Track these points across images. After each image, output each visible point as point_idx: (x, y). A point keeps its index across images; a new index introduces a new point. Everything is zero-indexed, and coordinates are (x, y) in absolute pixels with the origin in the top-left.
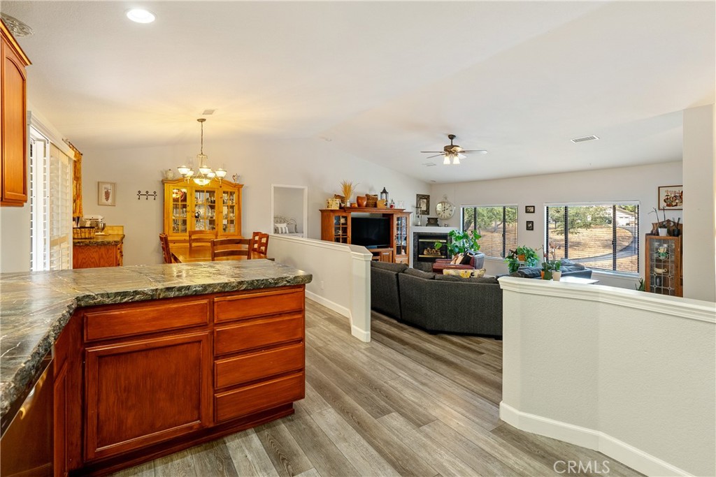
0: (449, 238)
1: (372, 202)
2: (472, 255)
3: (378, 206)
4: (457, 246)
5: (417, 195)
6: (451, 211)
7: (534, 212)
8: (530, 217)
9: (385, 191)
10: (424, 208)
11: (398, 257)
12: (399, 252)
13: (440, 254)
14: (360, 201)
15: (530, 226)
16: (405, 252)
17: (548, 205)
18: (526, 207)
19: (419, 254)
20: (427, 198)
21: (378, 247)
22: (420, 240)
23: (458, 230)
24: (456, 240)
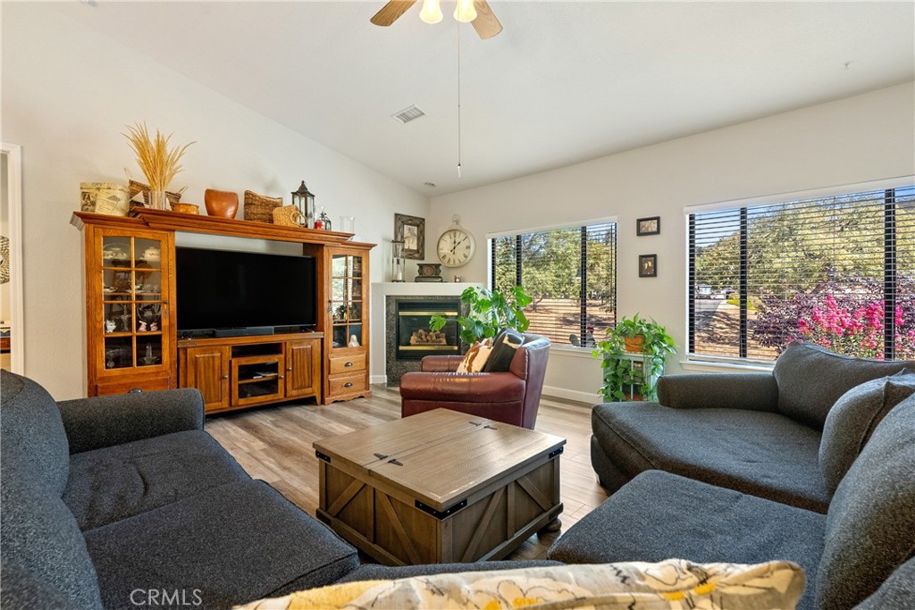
0: (463, 306)
1: (259, 212)
2: (518, 342)
3: (276, 223)
4: (478, 323)
5: (396, 215)
6: (468, 247)
7: (658, 232)
8: (648, 245)
9: (303, 192)
10: (412, 244)
11: (339, 355)
12: (342, 341)
13: (444, 342)
14: (214, 205)
15: (648, 265)
16: (360, 340)
17: (693, 210)
18: (639, 221)
19: (398, 344)
20: (420, 223)
21: (278, 331)
22: (401, 313)
23: (483, 289)
24: (479, 311)
